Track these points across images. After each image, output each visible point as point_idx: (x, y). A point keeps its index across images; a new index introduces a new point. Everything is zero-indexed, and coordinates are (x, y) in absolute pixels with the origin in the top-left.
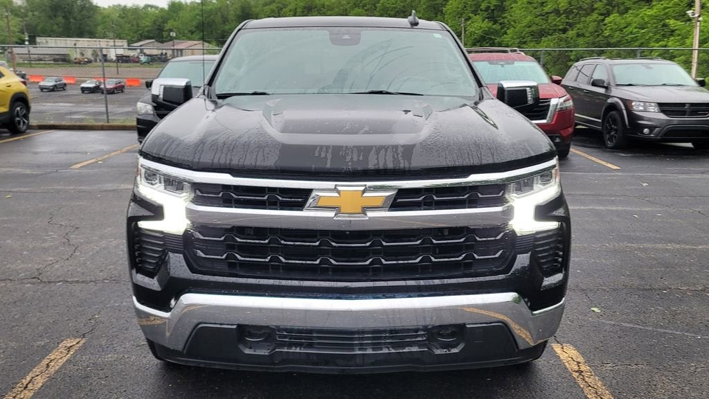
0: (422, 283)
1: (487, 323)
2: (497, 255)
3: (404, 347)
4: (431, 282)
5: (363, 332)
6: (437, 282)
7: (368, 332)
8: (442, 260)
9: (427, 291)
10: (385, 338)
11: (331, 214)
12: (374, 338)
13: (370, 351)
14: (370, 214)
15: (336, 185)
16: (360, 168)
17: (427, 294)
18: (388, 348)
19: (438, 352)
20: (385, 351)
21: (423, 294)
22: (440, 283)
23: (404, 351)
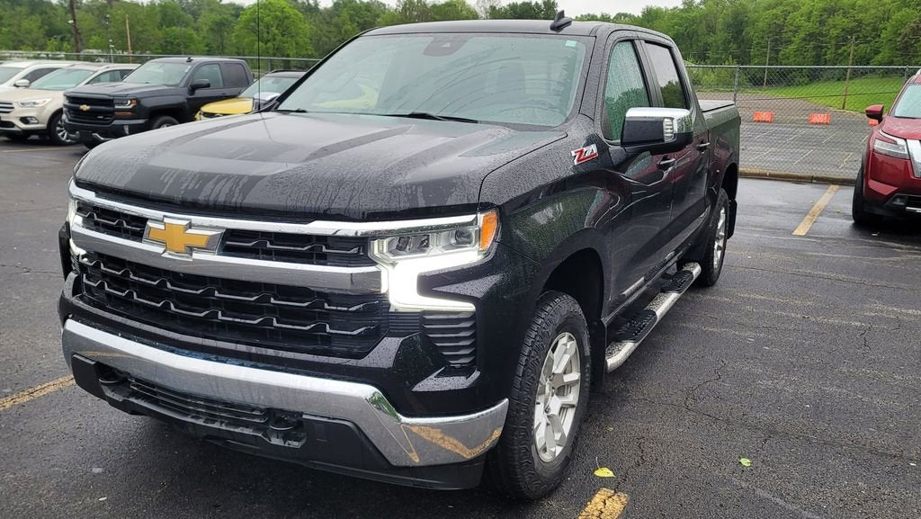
0: (254, 350)
1: (329, 418)
2: (355, 333)
3: (237, 426)
4: (263, 351)
5: (196, 398)
6: (271, 352)
7: (201, 399)
8: (284, 326)
9: (263, 362)
10: (220, 410)
11: (159, 250)
12: (208, 408)
13: (200, 422)
14: (196, 256)
15: (165, 216)
16: (189, 198)
17: (263, 365)
18: (222, 423)
19: (275, 441)
20: (216, 425)
21: (259, 364)
22: (273, 355)
23: (236, 430)
